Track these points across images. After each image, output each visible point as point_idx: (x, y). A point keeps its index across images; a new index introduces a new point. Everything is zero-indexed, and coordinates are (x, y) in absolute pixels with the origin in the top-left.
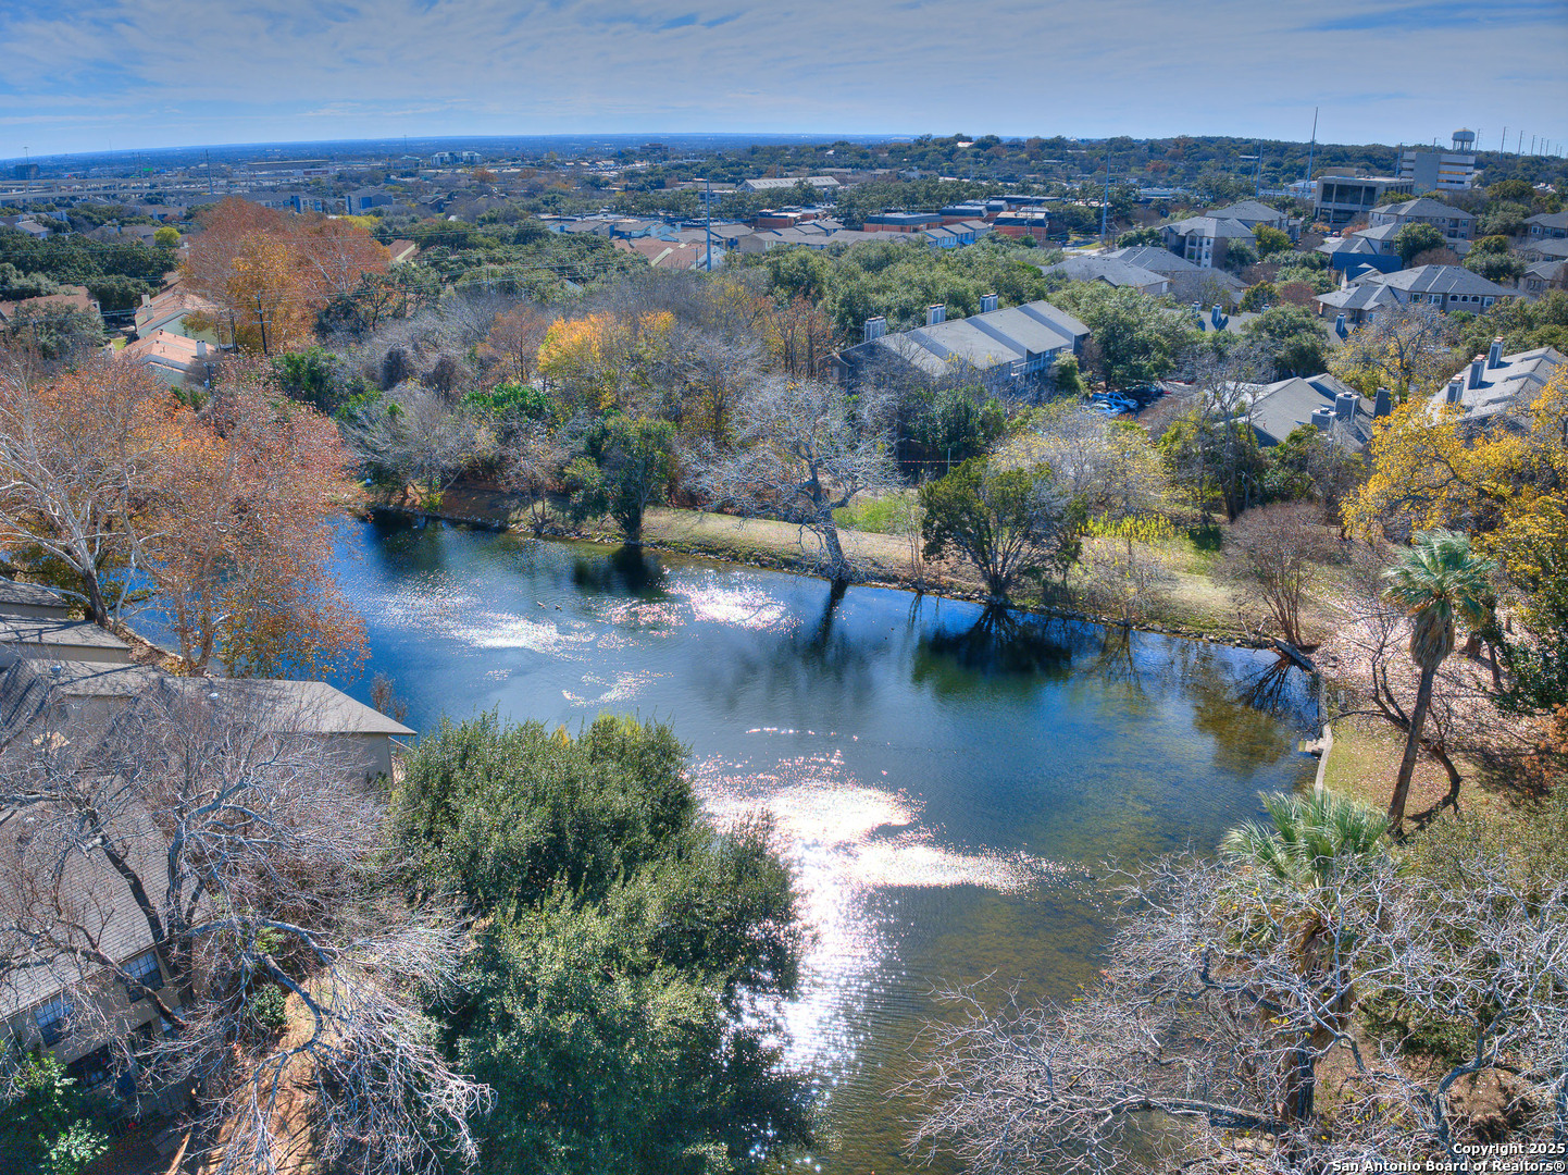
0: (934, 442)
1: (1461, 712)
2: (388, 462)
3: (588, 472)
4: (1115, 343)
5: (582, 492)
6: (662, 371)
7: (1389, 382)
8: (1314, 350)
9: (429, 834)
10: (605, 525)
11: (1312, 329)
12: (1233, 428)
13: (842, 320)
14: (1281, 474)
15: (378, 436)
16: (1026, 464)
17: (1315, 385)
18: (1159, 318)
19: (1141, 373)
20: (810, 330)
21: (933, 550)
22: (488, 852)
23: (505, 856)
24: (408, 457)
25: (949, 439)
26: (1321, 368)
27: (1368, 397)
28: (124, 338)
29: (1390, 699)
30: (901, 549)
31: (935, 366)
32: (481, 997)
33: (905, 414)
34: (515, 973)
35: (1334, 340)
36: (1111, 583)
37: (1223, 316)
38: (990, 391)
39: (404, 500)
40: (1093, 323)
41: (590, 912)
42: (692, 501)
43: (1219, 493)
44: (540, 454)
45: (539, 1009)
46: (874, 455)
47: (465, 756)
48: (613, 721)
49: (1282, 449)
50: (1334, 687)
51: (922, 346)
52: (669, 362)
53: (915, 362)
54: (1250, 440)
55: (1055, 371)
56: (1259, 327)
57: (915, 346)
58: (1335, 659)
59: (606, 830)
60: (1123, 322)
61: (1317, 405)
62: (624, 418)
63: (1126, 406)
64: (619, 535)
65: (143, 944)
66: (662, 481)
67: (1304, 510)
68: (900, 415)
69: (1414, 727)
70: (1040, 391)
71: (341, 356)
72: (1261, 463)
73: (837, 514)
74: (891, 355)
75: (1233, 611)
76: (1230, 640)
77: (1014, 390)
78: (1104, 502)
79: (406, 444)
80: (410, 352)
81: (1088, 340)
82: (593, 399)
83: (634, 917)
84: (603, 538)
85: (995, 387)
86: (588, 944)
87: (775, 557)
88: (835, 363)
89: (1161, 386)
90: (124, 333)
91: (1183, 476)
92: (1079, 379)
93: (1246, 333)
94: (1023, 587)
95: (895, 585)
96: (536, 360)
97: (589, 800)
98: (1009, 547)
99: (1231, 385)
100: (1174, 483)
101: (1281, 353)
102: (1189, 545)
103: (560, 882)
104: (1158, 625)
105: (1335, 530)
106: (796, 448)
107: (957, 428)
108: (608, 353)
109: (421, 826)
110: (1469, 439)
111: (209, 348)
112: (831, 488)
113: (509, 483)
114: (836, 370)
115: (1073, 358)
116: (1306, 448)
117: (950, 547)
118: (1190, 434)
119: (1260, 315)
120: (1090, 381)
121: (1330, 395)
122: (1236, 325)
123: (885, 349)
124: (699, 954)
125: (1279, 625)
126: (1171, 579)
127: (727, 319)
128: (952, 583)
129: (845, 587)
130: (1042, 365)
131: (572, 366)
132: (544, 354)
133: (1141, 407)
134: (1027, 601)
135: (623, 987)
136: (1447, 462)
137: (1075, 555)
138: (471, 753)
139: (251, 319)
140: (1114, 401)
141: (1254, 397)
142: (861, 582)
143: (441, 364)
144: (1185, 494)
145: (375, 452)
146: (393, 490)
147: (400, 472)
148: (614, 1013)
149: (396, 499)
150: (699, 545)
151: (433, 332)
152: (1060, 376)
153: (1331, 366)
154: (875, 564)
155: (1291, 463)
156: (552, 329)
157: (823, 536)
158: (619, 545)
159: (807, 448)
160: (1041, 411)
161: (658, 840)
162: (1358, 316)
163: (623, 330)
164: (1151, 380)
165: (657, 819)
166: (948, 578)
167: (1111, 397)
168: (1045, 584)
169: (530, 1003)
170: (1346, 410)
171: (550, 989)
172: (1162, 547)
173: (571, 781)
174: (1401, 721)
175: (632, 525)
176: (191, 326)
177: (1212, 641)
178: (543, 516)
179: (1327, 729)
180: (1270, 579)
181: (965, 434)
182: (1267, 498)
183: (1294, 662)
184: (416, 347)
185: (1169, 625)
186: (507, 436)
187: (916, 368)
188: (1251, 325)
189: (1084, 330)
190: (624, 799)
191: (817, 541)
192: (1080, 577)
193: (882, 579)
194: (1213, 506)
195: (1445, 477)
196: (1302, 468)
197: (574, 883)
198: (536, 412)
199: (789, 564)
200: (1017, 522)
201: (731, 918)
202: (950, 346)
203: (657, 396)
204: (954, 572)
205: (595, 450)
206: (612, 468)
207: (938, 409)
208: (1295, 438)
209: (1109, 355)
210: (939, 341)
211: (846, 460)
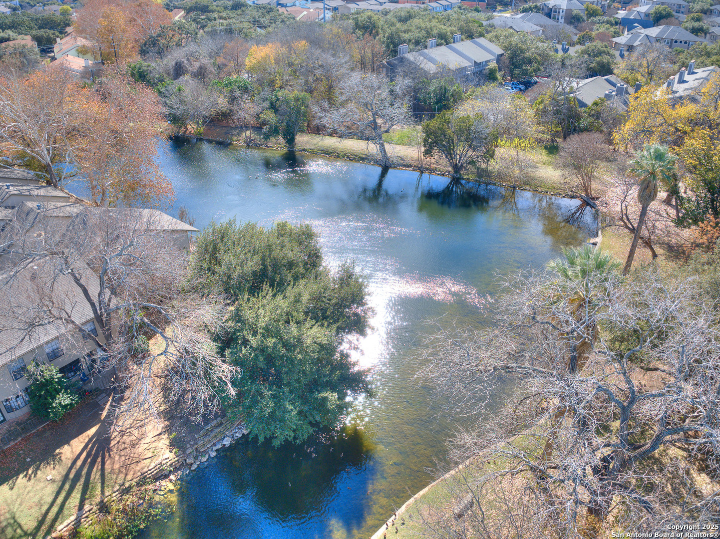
0: (430, 104)
1: (660, 228)
2: (178, 113)
3: (270, 116)
4: (516, 58)
5: (268, 126)
6: (304, 70)
7: (641, 80)
8: (608, 64)
9: (209, 269)
10: (279, 141)
11: (608, 54)
12: (567, 99)
13: (388, 46)
14: (588, 120)
15: (173, 101)
16: (472, 114)
17: (607, 80)
18: (536, 47)
19: (527, 73)
20: (373, 51)
21: (428, 152)
22: (235, 275)
23: (242, 277)
24: (188, 110)
25: (437, 103)
26: (610, 72)
27: (631, 86)
28: (49, 59)
29: (628, 219)
30: (413, 153)
31: (430, 68)
32: (234, 333)
33: (416, 90)
34: (248, 323)
35: (618, 59)
36: (508, 168)
37: (567, 47)
38: (456, 80)
39: (186, 131)
40: (506, 49)
41: (279, 297)
42: (318, 130)
43: (559, 129)
44: (248, 109)
45: (259, 337)
46: (402, 109)
47: (223, 237)
48: (286, 222)
49: (589, 109)
50: (605, 215)
51: (425, 58)
52: (307, 65)
53: (421, 66)
54: (575, 105)
55: (487, 72)
56: (583, 52)
57: (422, 58)
58: (606, 204)
59: (285, 266)
60: (520, 49)
61: (607, 89)
62: (287, 91)
63: (520, 88)
64: (285, 146)
65: (89, 318)
66: (304, 121)
67: (597, 136)
68: (415, 91)
69: (637, 231)
70: (480, 80)
71: (153, 65)
72: (579, 115)
73: (384, 136)
74: (410, 63)
75: (562, 181)
76: (560, 194)
77: (467, 80)
78: (507, 131)
79: (186, 105)
80: (186, 62)
81: (503, 57)
82: (271, 84)
83: (297, 301)
84: (277, 147)
85: (459, 78)
86: (279, 311)
87: (356, 156)
88: (384, 66)
89: (537, 79)
90: (49, 57)
91: (543, 120)
92: (498, 75)
93: (577, 55)
94: (468, 170)
95: (411, 169)
96: (244, 65)
97: (277, 253)
98: (462, 151)
99: (567, 79)
100: (539, 124)
101: (592, 65)
102: (544, 152)
103: (266, 287)
104: (528, 188)
105: (611, 147)
106: (366, 105)
107: (441, 98)
108: (277, 61)
109: (206, 266)
110: (674, 105)
111: (90, 62)
112: (382, 125)
113: (234, 122)
114: (385, 69)
115: (496, 65)
116: (600, 108)
117: (436, 151)
118: (548, 101)
119: (584, 47)
120: (503, 76)
121: (614, 85)
122: (572, 51)
123: (408, 60)
124: (325, 318)
125: (582, 188)
126: (536, 167)
127: (334, 45)
128: (436, 168)
129: (388, 169)
130: (481, 69)
131: (261, 68)
132: (248, 62)
133: (527, 88)
134: (469, 176)
135: (294, 329)
136: (662, 115)
137: (492, 156)
138: (225, 235)
139: (109, 48)
140: (514, 86)
141: (578, 84)
142: (395, 167)
143: (200, 67)
144: (543, 128)
145: (172, 108)
146: (180, 127)
147: (184, 117)
148: (290, 338)
149: (182, 130)
150: (322, 151)
151: (196, 52)
152: (489, 74)
153: (615, 71)
154: (402, 159)
155: (593, 115)
156: (251, 50)
157: (378, 146)
158: (285, 151)
159: (371, 105)
160: (479, 89)
161: (306, 272)
162: (630, 48)
163: (284, 50)
164: (532, 76)
165: (306, 264)
166: (434, 165)
167: (513, 84)
168: (478, 168)
169: (255, 334)
170: (621, 91)
171: (264, 329)
172: (532, 152)
173: (269, 245)
174: (633, 230)
175: (291, 141)
176: (81, 52)
177: (552, 195)
178: (250, 138)
179: (600, 232)
180: (579, 167)
181: (444, 100)
182: (581, 131)
183: (588, 204)
184: (188, 60)
185: (533, 187)
186: (233, 100)
187: (422, 68)
188: (580, 51)
189: (501, 52)
190: (292, 253)
191: (375, 148)
192: (494, 166)
193: (405, 166)
194: (557, 135)
195: (661, 122)
196: (598, 118)
197: (272, 286)
198: (245, 89)
199: (363, 159)
200: (466, 140)
201: (338, 303)
202: (438, 59)
203: (302, 81)
204: (437, 162)
205: (273, 107)
206: (282, 115)
207: (432, 88)
208: (595, 104)
209: (513, 64)
210: (433, 56)
211: (389, 111)
